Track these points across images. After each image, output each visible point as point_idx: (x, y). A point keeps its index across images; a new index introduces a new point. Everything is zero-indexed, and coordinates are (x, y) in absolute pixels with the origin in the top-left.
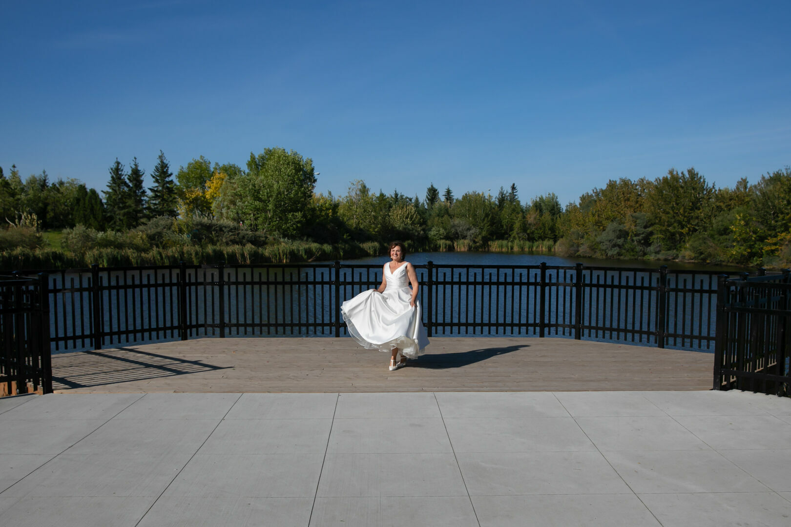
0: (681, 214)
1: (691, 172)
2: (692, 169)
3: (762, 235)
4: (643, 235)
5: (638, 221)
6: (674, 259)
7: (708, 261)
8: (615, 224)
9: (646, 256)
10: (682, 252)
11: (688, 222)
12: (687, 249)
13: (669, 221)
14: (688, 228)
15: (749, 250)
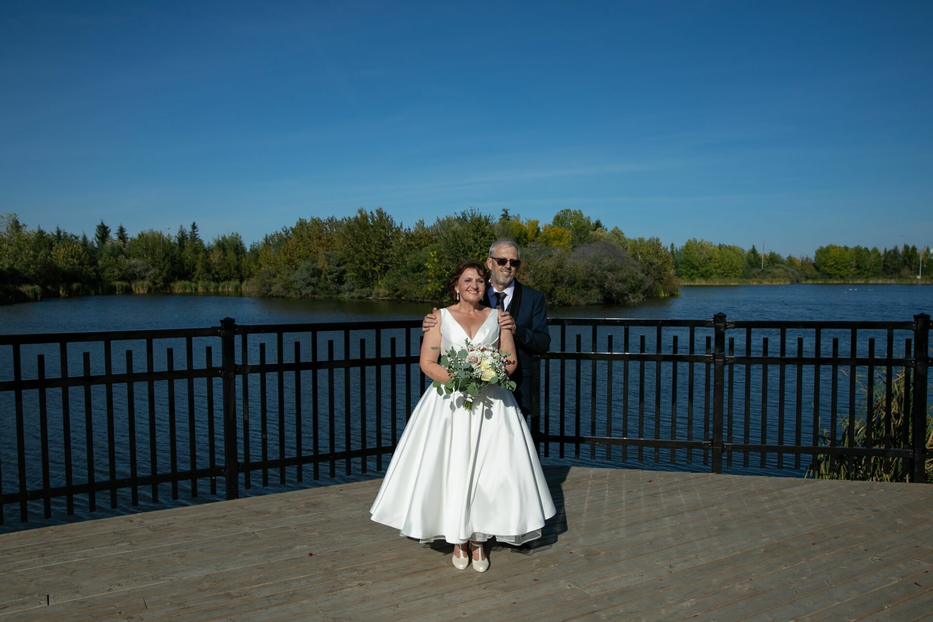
0: (373, 253)
2: (381, 209)
4: (337, 274)
5: (331, 260)
6: (368, 296)
7: (403, 298)
8: (308, 263)
9: (340, 294)
10: (376, 289)
11: (381, 260)
12: (380, 286)
13: (361, 259)
14: (381, 266)
15: (443, 287)
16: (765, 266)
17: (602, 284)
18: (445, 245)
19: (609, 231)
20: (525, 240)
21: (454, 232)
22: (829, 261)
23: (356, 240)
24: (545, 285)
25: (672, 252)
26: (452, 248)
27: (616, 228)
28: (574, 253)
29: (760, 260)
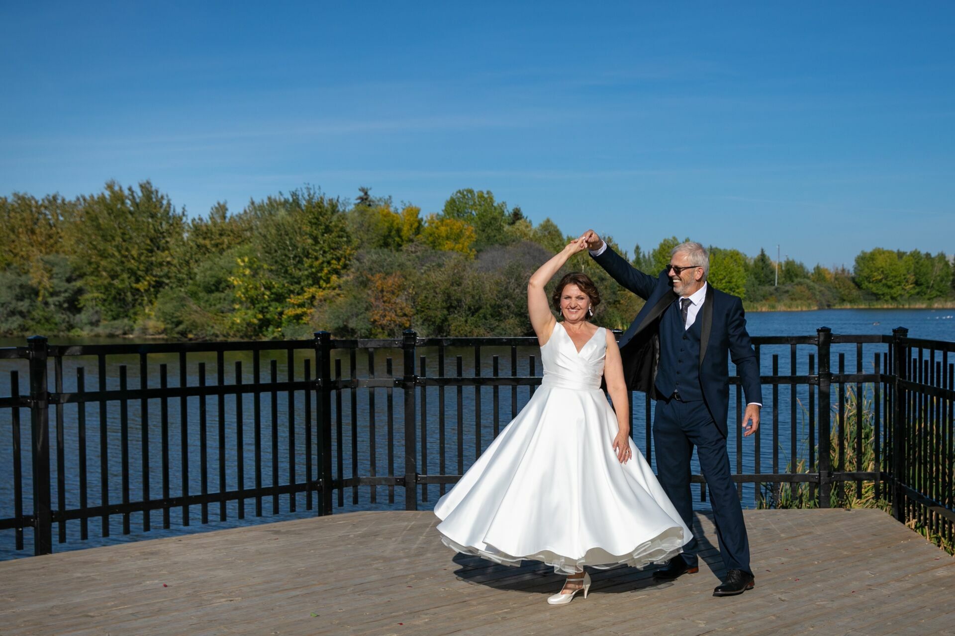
0: (134, 258)
1: (146, 188)
2: (148, 183)
3: (281, 291)
4: (67, 295)
5: (55, 270)
6: (125, 333)
7: (189, 336)
8: (10, 276)
9: (73, 331)
10: (140, 322)
11: (147, 271)
12: (148, 317)
13: (113, 270)
14: (148, 281)
15: (260, 316)
16: (781, 281)
17: (522, 311)
18: (264, 248)
19: (535, 225)
20: (397, 239)
21: (278, 227)
22: (875, 274)
23: (103, 236)
24: (431, 313)
25: (638, 261)
26: (276, 251)
27: (548, 221)
28: (479, 261)
29: (773, 272)
